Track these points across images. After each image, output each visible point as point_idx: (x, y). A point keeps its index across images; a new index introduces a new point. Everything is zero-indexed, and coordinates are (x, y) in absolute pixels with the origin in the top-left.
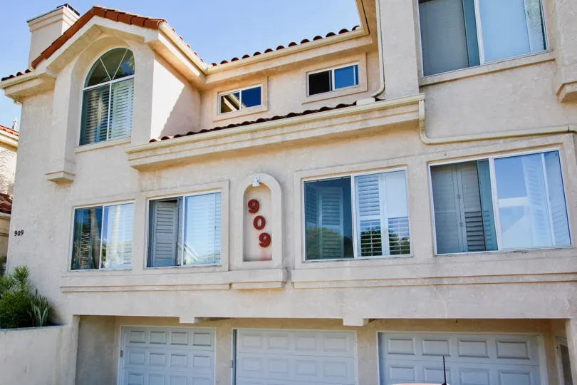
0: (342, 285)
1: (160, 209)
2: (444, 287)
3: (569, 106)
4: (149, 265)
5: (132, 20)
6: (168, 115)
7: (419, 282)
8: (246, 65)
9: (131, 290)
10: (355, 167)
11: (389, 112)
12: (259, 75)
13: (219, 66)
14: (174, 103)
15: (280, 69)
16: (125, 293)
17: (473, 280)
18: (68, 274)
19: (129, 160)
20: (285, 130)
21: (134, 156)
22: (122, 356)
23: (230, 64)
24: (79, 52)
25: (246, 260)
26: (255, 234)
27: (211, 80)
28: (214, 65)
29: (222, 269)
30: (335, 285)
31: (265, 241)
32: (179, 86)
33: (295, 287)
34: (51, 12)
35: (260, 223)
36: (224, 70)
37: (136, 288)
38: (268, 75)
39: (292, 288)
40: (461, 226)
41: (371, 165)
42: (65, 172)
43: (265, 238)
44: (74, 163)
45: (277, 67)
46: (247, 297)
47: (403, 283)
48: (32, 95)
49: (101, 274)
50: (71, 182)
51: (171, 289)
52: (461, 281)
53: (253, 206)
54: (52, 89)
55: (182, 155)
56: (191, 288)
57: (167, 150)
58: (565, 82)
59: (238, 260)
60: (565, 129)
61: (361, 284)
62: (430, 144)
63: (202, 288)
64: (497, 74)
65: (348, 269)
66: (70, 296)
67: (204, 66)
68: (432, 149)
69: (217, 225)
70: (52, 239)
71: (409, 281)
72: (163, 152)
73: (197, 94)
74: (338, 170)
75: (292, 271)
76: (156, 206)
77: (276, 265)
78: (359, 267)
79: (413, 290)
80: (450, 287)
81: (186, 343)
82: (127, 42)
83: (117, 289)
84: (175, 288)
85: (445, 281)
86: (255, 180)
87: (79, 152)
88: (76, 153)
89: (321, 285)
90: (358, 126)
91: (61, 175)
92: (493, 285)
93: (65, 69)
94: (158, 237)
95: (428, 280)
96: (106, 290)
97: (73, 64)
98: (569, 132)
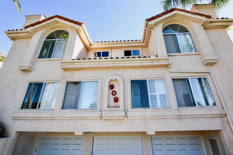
0: (147, 118)
1: (70, 86)
2: (182, 119)
3: (206, 66)
4: (63, 108)
5: (71, 21)
6: (78, 53)
7: (174, 117)
8: (105, 44)
9: (52, 119)
10: (148, 77)
11: (160, 61)
12: (109, 48)
13: (96, 43)
14: (80, 50)
15: (116, 47)
16: (48, 121)
17: (191, 117)
18: (19, 111)
19: (61, 65)
21: (63, 64)
22: (35, 151)
23: (100, 43)
24: (47, 28)
25: (108, 107)
26: (112, 97)
27: (92, 47)
28: (94, 42)
29: (98, 110)
30: (144, 118)
31: (116, 100)
32: (83, 46)
33: (128, 118)
34: (37, 15)
35: (114, 93)
36: (97, 45)
37: (55, 118)
38: (112, 48)
39: (127, 119)
40: (182, 98)
41: (153, 77)
42: (29, 67)
43: (116, 99)
44: (34, 64)
45: (115, 47)
46: (107, 123)
47: (168, 117)
48: (20, 39)
49: (37, 111)
50: (30, 71)
51: (72, 119)
52: (188, 117)
53: (112, 87)
54: (31, 37)
55: (85, 66)
56: (82, 118)
57: (79, 64)
58: (206, 59)
59: (105, 107)
60: (207, 72)
61: (154, 118)
62: (171, 72)
63: (87, 118)
64: (186, 56)
65: (149, 112)
66: (16, 122)
67: (91, 42)
68: (171, 73)
69: (96, 93)
70: (13, 95)
71: (170, 116)
72: (77, 64)
73: (86, 50)
74: (143, 77)
75: (127, 112)
76: (69, 84)
77: (121, 109)
78: (152, 111)
79: (172, 120)
80: (184, 119)
81: (70, 143)
82: (67, 28)
83: (45, 119)
84: (74, 119)
85: (183, 117)
86: (114, 78)
87: (37, 61)
88: (36, 61)
89: (138, 118)
90: (150, 64)
91: (27, 68)
92: (197, 118)
93: (39, 32)
94: (68, 97)
95: (177, 116)
96: (38, 119)
97: (43, 31)
98: (208, 73)
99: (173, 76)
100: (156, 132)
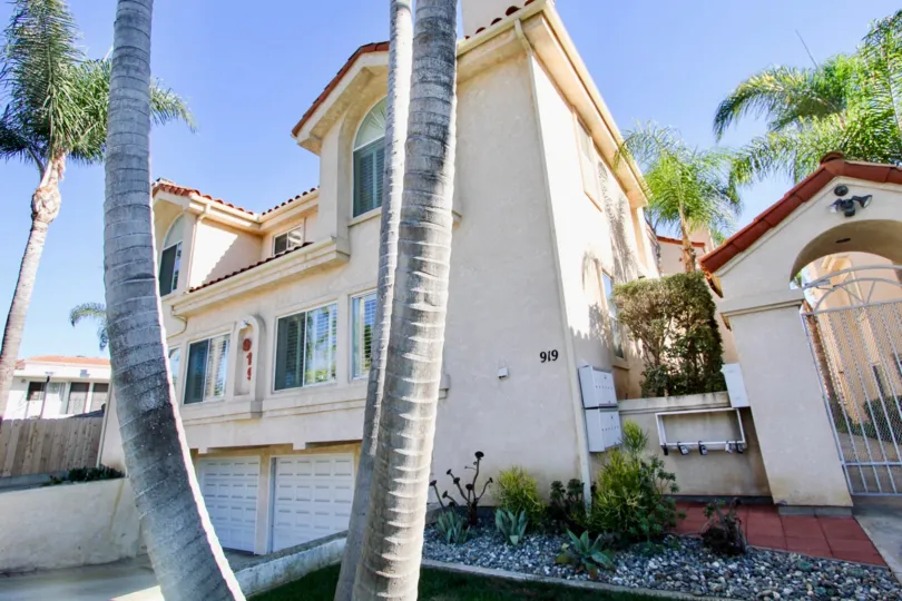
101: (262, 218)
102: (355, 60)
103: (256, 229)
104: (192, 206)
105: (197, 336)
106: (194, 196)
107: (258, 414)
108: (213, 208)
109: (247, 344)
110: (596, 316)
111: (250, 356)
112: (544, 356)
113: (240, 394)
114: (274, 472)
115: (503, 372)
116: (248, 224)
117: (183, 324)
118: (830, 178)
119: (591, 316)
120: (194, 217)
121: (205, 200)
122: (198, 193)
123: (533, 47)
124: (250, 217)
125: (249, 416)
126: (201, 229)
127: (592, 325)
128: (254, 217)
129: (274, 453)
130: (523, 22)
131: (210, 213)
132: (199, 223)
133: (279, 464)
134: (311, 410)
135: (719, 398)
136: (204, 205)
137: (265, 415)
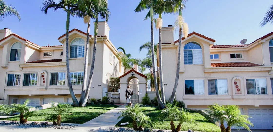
0: (255, 99)
4: (209, 94)
20: (245, 69)
21: (206, 69)
26: (236, 89)
29: (229, 95)
31: (239, 90)
38: (221, 52)
39: (245, 99)
46: (237, 101)
53: (236, 83)
63: (224, 99)
68: (270, 75)
74: (253, 77)
77: (243, 95)
78: (258, 96)
84: (217, 99)
86: (237, 78)
89: (251, 99)
90: (260, 70)
95: (271, 99)
99: (271, 77)
100: (259, 106)
101: (41, 48)
102: (73, 31)
103: (40, 50)
104: (26, 43)
105: (27, 72)
106: (27, 41)
107: (46, 89)
108: (31, 44)
109: (43, 76)
110: (107, 81)
111: (44, 79)
112: (99, 85)
113: (41, 85)
114: (44, 101)
115: (93, 87)
116: (38, 49)
117: (22, 69)
118: (132, 71)
119: (106, 81)
120: (25, 46)
121: (29, 42)
122: (28, 40)
123: (104, 42)
124: (39, 47)
125: (45, 89)
126: (27, 49)
127: (106, 82)
128: (40, 47)
129: (44, 97)
130: (103, 38)
131: (30, 45)
132: (27, 47)
133: (45, 99)
134: (59, 89)
135: (117, 92)
136: (29, 43)
137: (47, 89)
